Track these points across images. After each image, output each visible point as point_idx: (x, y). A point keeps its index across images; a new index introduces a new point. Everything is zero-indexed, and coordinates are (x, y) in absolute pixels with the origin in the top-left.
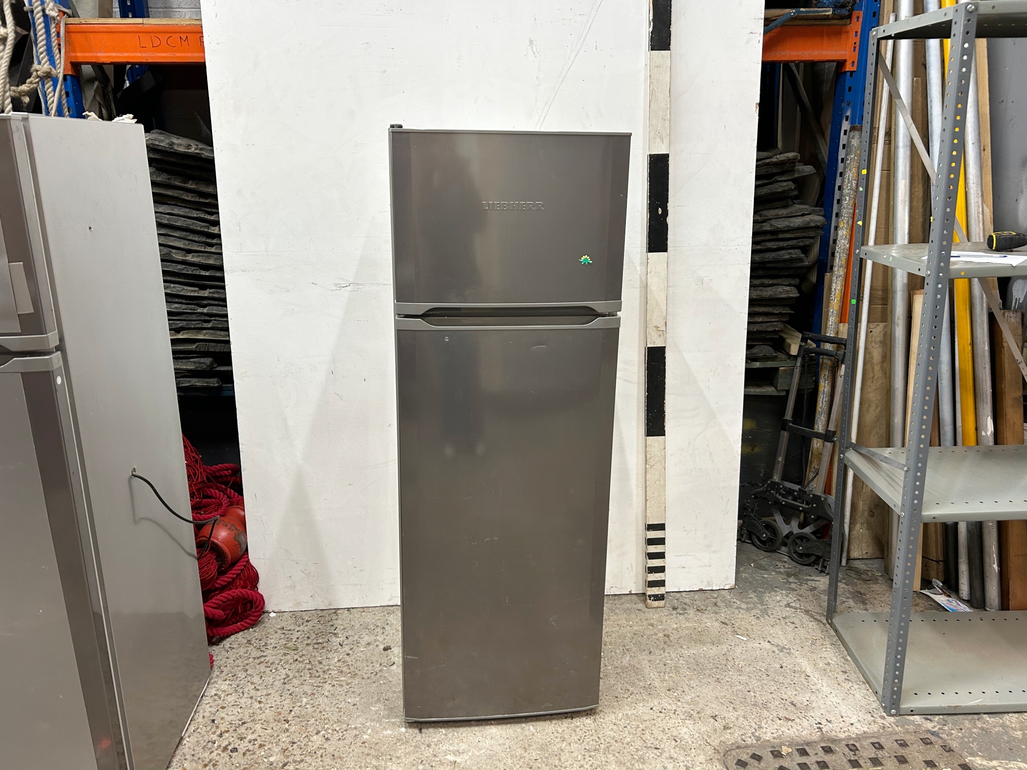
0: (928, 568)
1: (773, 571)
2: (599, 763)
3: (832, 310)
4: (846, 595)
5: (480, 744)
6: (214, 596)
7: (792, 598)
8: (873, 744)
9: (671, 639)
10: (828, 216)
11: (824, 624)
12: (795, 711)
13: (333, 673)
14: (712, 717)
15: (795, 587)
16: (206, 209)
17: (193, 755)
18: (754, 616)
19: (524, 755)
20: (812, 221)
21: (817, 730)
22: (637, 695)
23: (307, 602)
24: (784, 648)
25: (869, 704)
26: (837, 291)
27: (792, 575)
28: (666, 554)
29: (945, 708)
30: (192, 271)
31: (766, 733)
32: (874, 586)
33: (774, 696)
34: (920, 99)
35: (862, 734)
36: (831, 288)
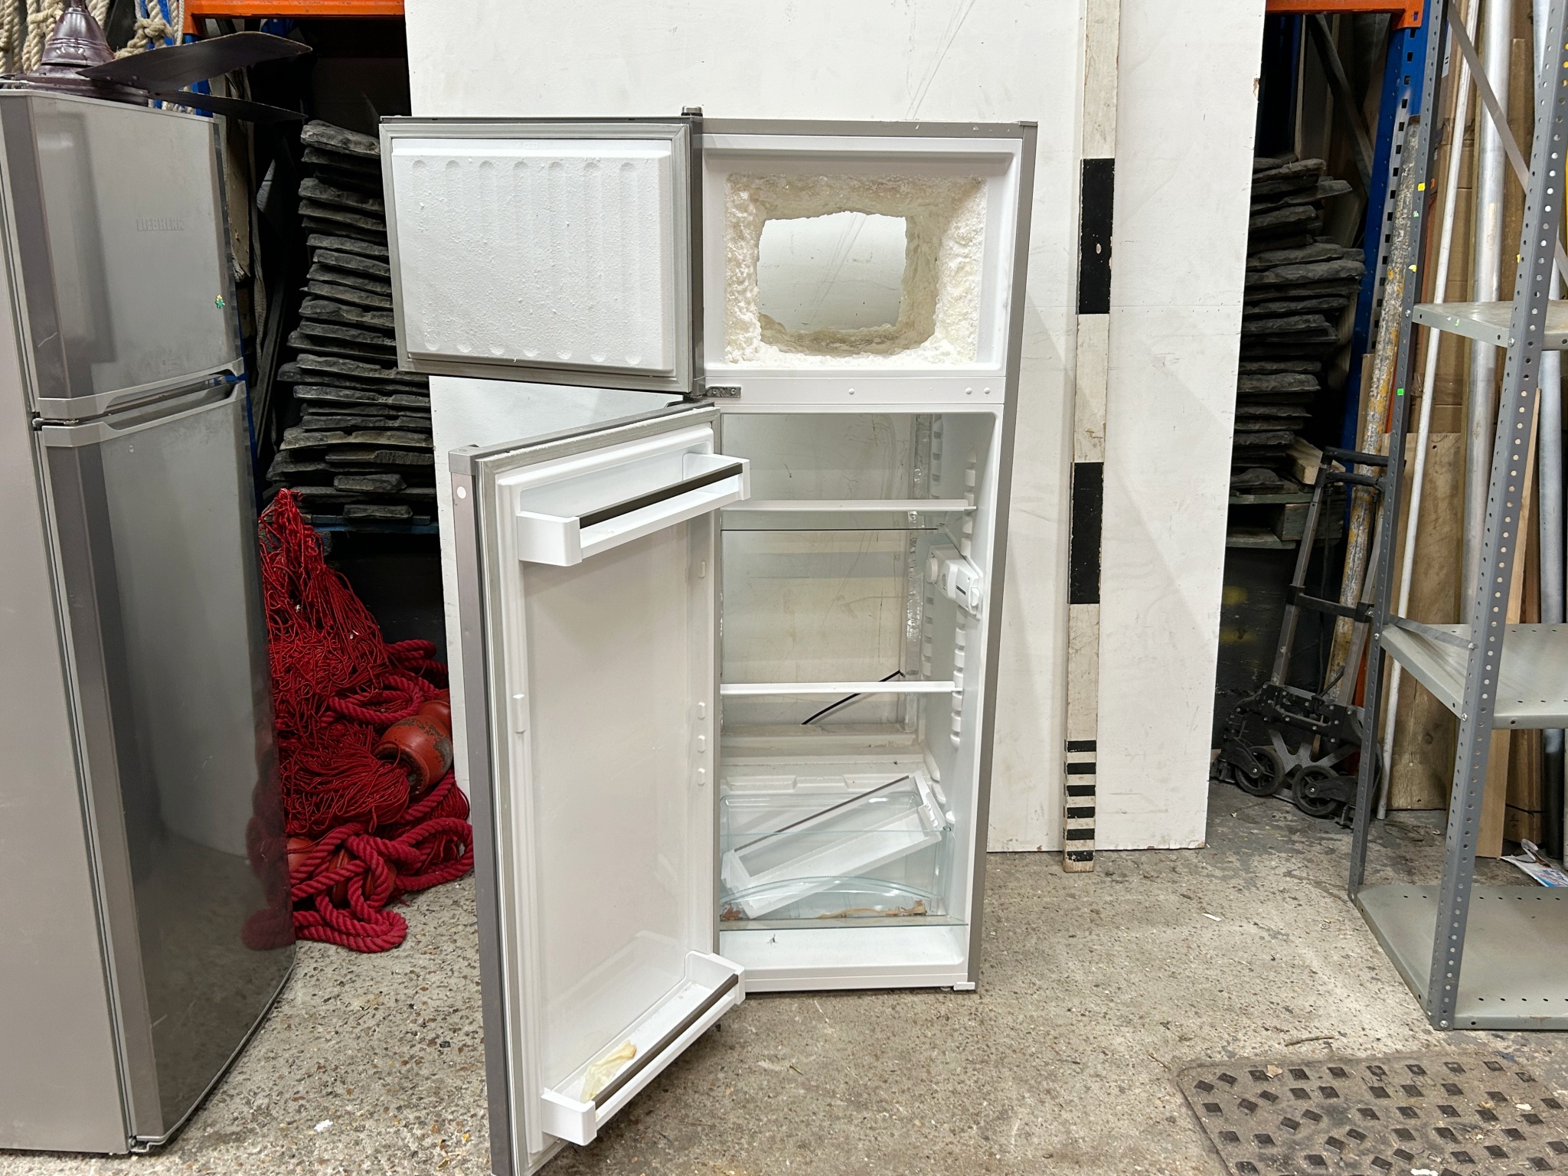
0: (1516, 823)
1: (1267, 824)
2: (988, 1079)
3: (1372, 413)
4: (1382, 861)
5: (809, 1048)
6: (403, 833)
7: (1295, 864)
8: (1410, 1067)
9: (1102, 916)
10: (1370, 263)
11: (1345, 902)
12: (1292, 1020)
14: (1161, 1023)
15: (1300, 848)
17: (386, 1049)
18: (1234, 887)
19: (875, 1064)
20: (1343, 269)
21: (1324, 1046)
22: (1047, 991)
24: (1279, 933)
25: (1407, 1013)
26: (1382, 382)
27: (1297, 831)
28: (1096, 789)
29: (1525, 1021)
30: (372, 339)
31: (1243, 1047)
32: (1428, 848)
33: (1260, 999)
34: (1522, 73)
35: (1393, 1054)
36: (1372, 378)
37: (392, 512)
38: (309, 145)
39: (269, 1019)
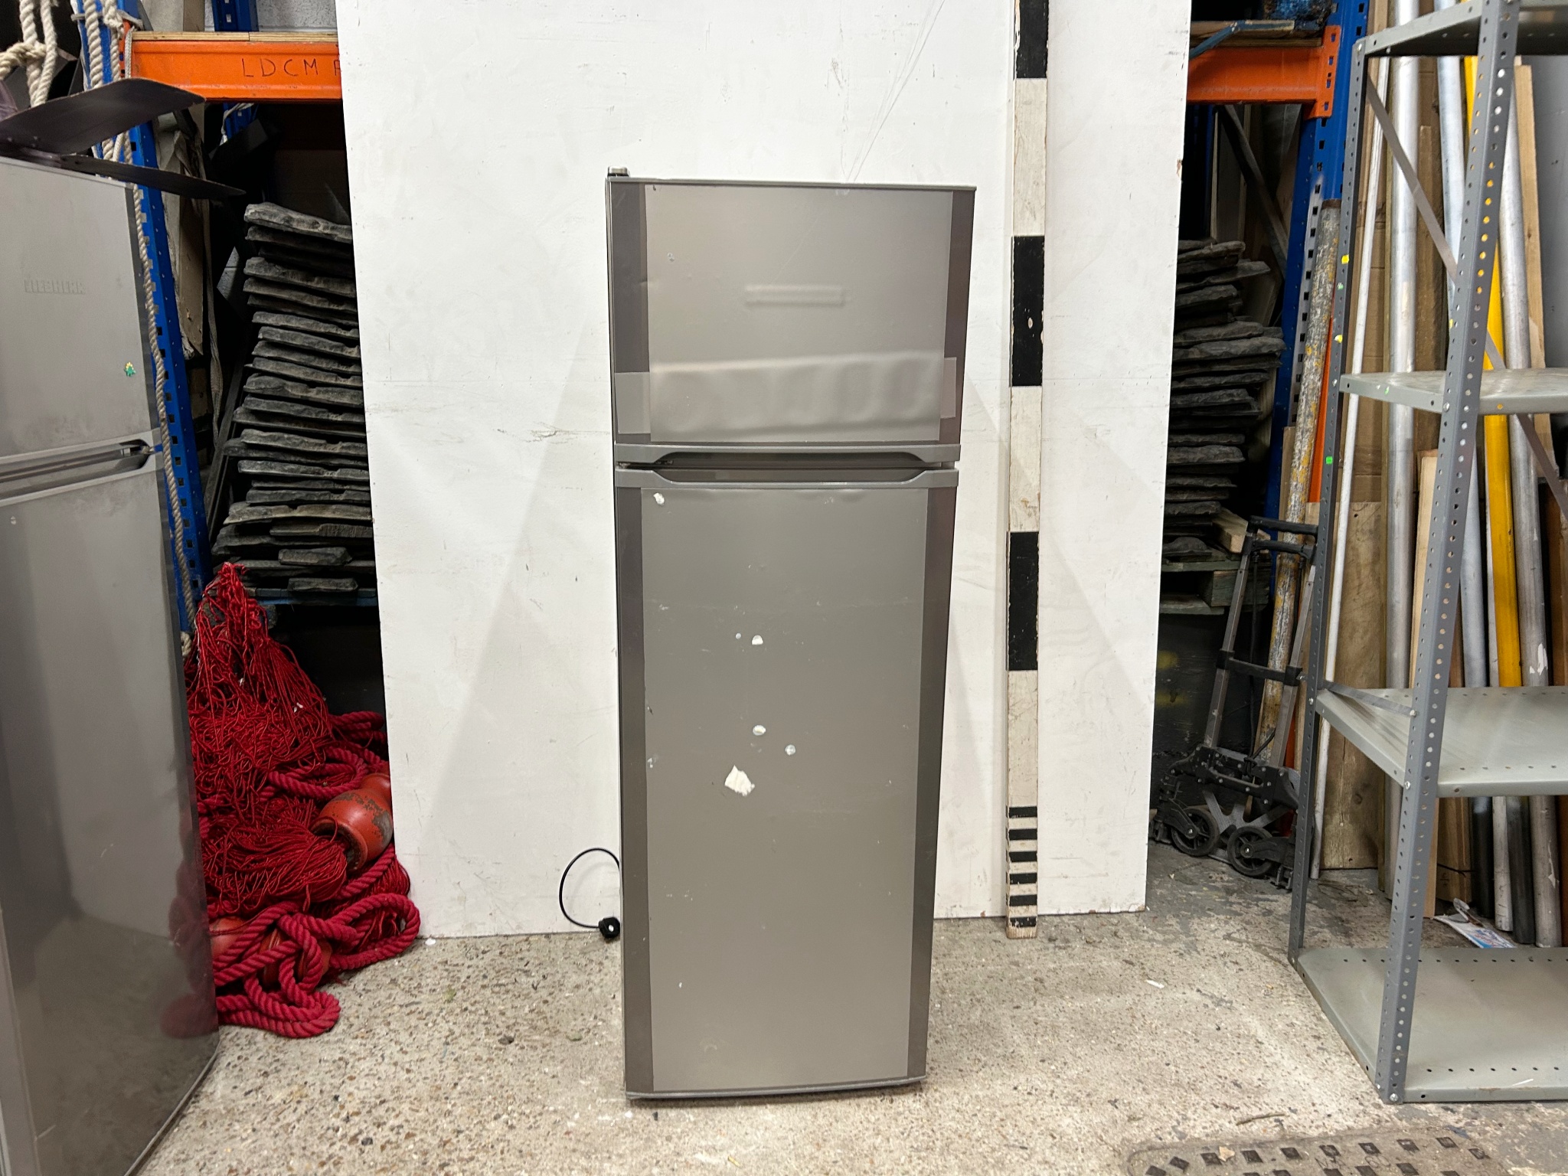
0: (1447, 882)
1: (1204, 885)
2: (933, 1168)
3: (1295, 483)
4: (1318, 922)
5: (748, 1138)
6: (341, 910)
7: (1234, 926)
8: (1362, 1145)
9: (1046, 984)
10: (1289, 340)
11: (1285, 966)
12: (1240, 1095)
13: (522, 1029)
14: (1109, 1101)
15: (1238, 910)
16: (340, 321)
17: (304, 1148)
18: (1175, 952)
19: (816, 1154)
20: (1264, 345)
21: (1275, 1124)
22: (993, 1068)
23: (484, 924)
24: (1222, 1000)
25: (1355, 1086)
26: (1303, 453)
27: (1234, 891)
28: (1038, 855)
29: (1475, 1092)
30: (317, 414)
31: (1194, 1127)
32: (1362, 909)
33: (1207, 1072)
34: (1430, 159)
35: (1345, 1131)
36: (1294, 450)
37: (337, 585)
38: (251, 224)
39: (184, 1116)
